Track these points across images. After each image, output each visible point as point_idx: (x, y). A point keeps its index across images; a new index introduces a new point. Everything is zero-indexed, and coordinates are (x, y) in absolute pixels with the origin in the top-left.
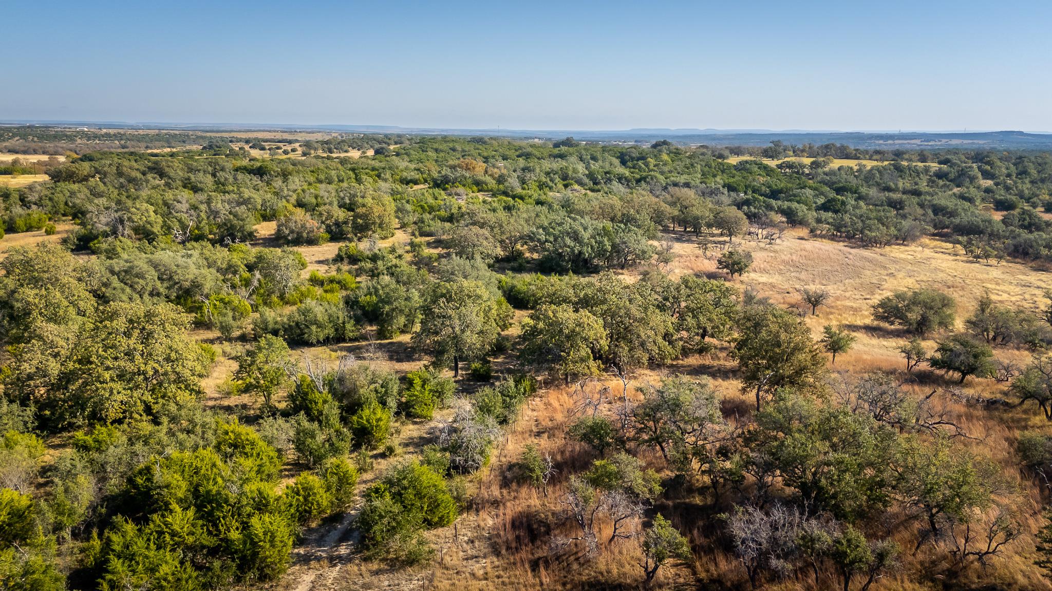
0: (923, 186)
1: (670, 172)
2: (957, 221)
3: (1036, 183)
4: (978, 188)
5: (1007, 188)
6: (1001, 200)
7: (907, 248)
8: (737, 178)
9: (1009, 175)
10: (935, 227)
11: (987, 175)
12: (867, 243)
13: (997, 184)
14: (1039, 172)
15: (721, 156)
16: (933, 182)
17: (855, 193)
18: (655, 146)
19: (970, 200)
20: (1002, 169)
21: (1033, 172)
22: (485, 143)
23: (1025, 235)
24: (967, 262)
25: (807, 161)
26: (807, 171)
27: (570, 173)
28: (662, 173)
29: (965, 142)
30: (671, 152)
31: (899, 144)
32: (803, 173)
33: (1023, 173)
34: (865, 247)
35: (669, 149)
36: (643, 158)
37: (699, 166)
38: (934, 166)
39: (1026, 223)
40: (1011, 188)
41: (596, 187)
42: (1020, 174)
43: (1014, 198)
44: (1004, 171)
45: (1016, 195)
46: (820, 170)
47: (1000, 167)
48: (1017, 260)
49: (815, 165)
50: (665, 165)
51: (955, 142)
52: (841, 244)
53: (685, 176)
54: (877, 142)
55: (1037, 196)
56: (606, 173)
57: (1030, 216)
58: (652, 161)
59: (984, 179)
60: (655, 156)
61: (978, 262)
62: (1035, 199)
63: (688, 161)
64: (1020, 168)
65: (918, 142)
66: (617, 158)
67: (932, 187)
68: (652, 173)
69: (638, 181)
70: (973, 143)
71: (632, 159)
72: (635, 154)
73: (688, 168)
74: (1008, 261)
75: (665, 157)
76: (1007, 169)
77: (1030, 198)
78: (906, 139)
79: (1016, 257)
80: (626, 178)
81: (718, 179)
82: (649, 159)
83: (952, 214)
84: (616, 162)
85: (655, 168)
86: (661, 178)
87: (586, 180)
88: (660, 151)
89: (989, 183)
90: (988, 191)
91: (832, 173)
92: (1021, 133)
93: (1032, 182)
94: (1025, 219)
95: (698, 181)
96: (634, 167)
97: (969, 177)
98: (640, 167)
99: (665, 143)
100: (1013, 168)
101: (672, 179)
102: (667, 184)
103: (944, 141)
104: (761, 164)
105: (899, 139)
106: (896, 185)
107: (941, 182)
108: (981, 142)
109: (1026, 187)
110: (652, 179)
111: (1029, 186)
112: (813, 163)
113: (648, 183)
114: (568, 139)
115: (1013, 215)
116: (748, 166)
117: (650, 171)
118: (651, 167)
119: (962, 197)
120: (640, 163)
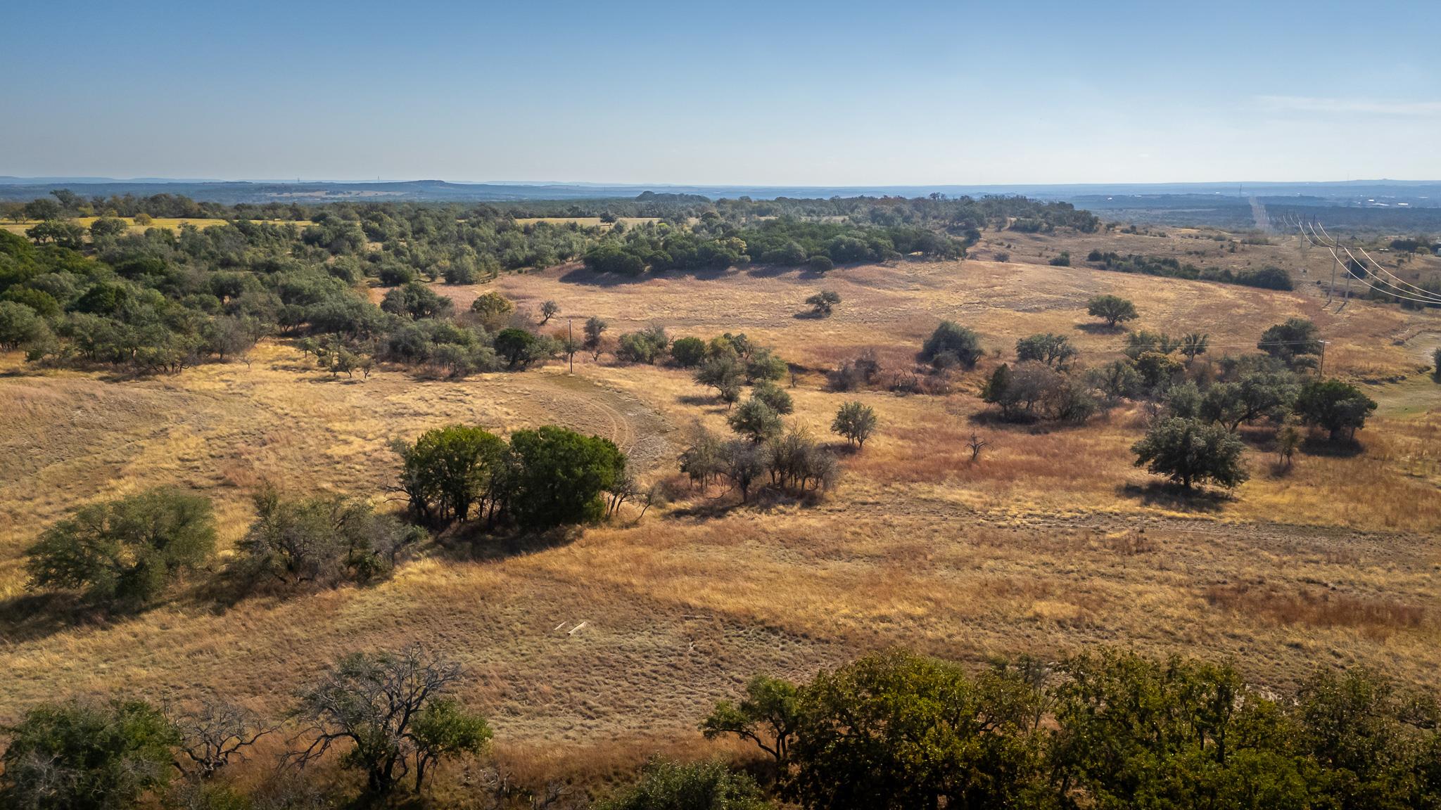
0: (285, 255)
2: (313, 309)
3: (435, 244)
4: (361, 255)
5: (398, 253)
6: (387, 270)
7: (226, 367)
9: (403, 235)
10: (283, 322)
11: (374, 235)
12: (147, 368)
13: (386, 248)
14: (439, 229)
16: (300, 248)
17: (161, 273)
19: (344, 275)
20: (393, 226)
21: (431, 229)
23: (410, 324)
24: (318, 380)
25: (87, 223)
26: (86, 239)
29: (380, 194)
31: (298, 198)
32: (79, 243)
33: (419, 232)
34: (141, 375)
38: (302, 225)
39: (415, 303)
40: (403, 253)
42: (418, 233)
43: (403, 267)
44: (397, 229)
45: (409, 262)
46: (109, 237)
47: (391, 224)
48: (398, 365)
49: (98, 228)
51: (367, 194)
52: (96, 374)
54: (268, 194)
55: (435, 262)
57: (420, 293)
59: (372, 241)
61: (336, 379)
62: (433, 267)
64: (417, 225)
65: (322, 194)
67: (298, 257)
70: (389, 195)
74: (384, 370)
76: (400, 226)
77: (428, 265)
78: (307, 191)
79: (396, 360)
83: (312, 298)
89: (375, 247)
90: (374, 258)
91: (134, 240)
92: (441, 183)
93: (431, 243)
94: (413, 299)
97: (349, 239)
100: (407, 225)
103: (354, 193)
105: (298, 190)
106: (240, 255)
107: (310, 249)
108: (398, 194)
109: (421, 250)
111: (426, 247)
112: (95, 225)
115: (397, 293)
119: (335, 272)
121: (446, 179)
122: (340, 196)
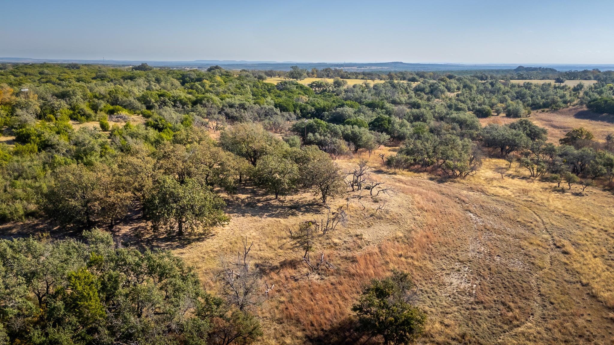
1: (225, 92)
4: (452, 99)
8: (284, 97)
15: (260, 78)
18: (209, 70)
22: (78, 68)
27: (120, 97)
28: (217, 94)
29: (378, 68)
30: (222, 74)
31: (348, 69)
32: (329, 91)
35: (220, 72)
36: (199, 80)
37: (249, 87)
41: (149, 112)
43: (487, 107)
49: (336, 84)
50: (218, 86)
51: (374, 68)
53: (238, 97)
56: (160, 96)
58: (207, 83)
60: (210, 77)
62: (498, 107)
63: (238, 82)
65: (355, 68)
66: (178, 79)
68: (208, 95)
69: (194, 103)
71: (192, 80)
72: (194, 76)
73: (239, 89)
75: (218, 79)
78: (349, 66)
80: (181, 101)
81: (269, 99)
82: (205, 81)
84: (177, 83)
85: (211, 89)
86: (216, 98)
87: (138, 104)
88: (214, 73)
91: (351, 90)
92: (401, 63)
95: (252, 102)
96: (192, 88)
98: (198, 87)
99: (217, 67)
101: (227, 100)
102: (223, 106)
103: (368, 67)
104: (297, 84)
105: (346, 66)
108: (386, 68)
110: (208, 101)
112: (334, 83)
113: (205, 106)
114: (143, 65)
116: (288, 86)
117: (207, 91)
118: (207, 87)
120: (197, 84)
121: (404, 62)
122: (362, 69)
